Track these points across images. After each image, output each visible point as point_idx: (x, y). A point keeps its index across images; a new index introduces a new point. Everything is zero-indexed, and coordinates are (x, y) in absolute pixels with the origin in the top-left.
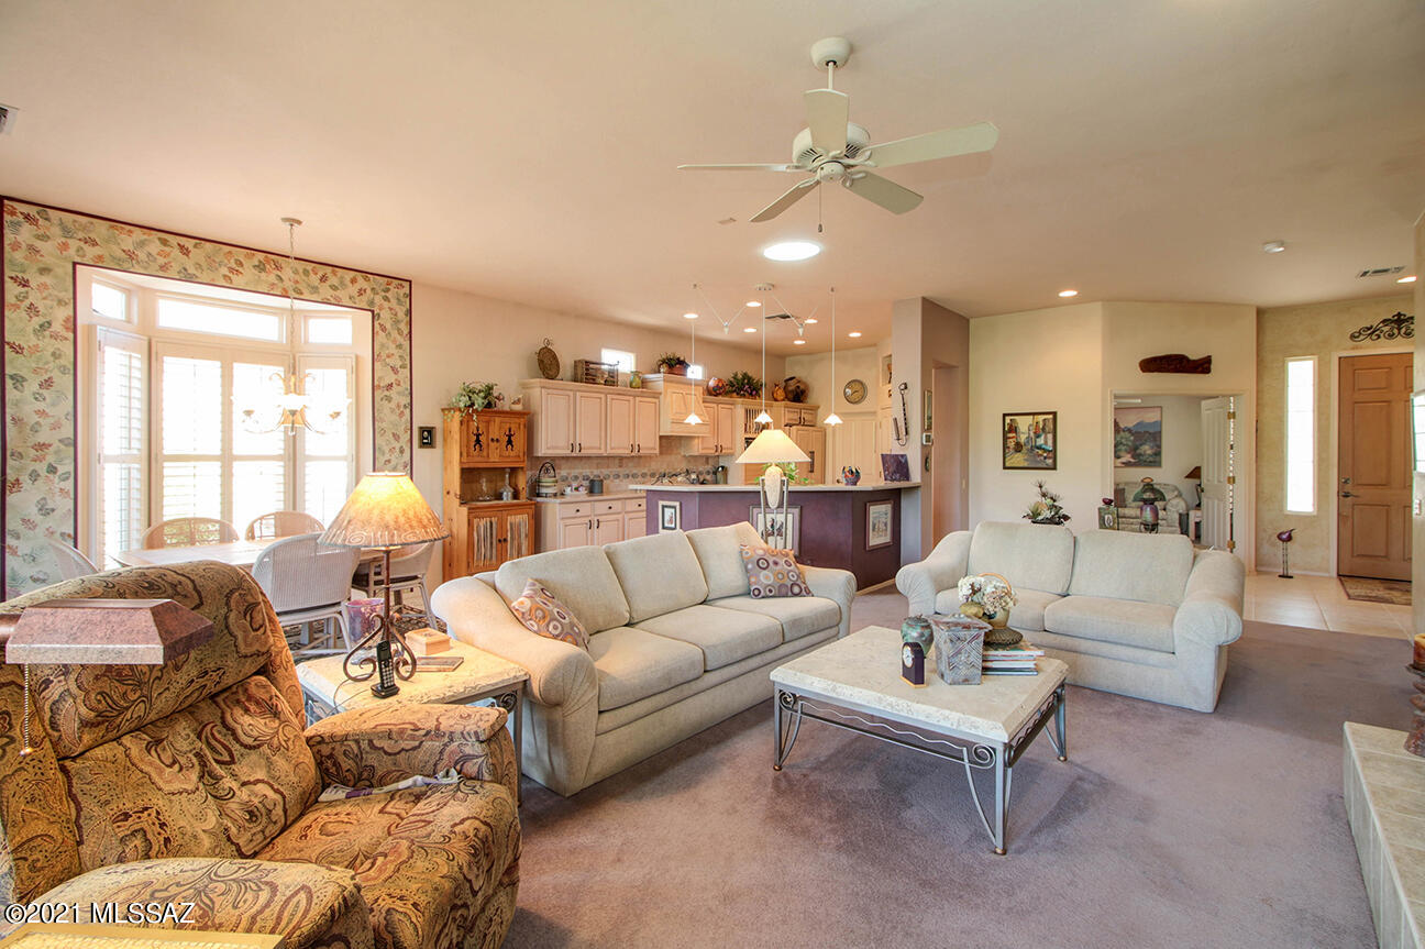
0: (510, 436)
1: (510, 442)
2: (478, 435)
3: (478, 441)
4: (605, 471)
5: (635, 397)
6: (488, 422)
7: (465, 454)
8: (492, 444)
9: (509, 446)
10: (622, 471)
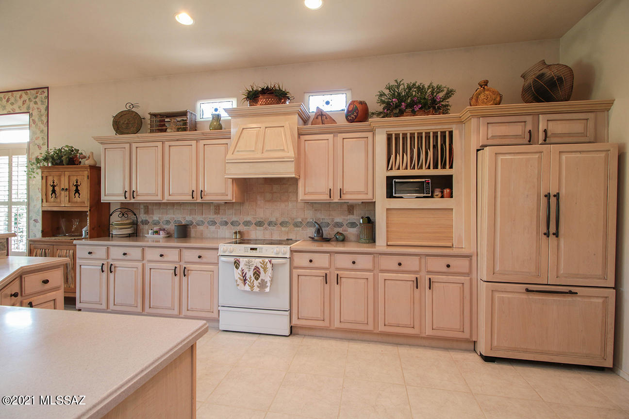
0: (77, 186)
1: (77, 191)
2: (54, 186)
3: (54, 191)
4: (198, 218)
5: (197, 140)
6: (60, 176)
7: (45, 201)
8: (63, 193)
9: (77, 195)
10: (218, 218)
